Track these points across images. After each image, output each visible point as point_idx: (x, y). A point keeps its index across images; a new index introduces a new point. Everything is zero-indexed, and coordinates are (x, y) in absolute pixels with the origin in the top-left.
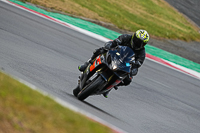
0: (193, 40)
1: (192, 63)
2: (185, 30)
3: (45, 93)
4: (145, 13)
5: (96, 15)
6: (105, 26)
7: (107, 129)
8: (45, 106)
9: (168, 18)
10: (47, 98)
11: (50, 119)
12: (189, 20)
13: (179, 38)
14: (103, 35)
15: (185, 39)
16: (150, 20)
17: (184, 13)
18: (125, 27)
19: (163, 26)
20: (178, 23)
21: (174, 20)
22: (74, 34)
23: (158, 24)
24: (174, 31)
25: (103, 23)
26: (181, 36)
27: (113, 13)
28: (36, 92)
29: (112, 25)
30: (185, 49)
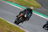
0: (38, 7)
1: (38, 13)
2: (37, 5)
3: (4, 20)
4: (27, 1)
5: (16, 1)
6: (18, 4)
7: (19, 28)
8: (4, 23)
9: (33, 2)
10: (5, 21)
11: (6, 26)
12: (38, 3)
13: (35, 7)
14: (18, 6)
15: (37, 7)
16: (29, 3)
17: (37, 1)
18: (23, 4)
19: (32, 4)
20: (35, 4)
21: (34, 3)
22: (11, 6)
23: (31, 4)
24: (34, 5)
25: (18, 3)
26: (36, 6)
27: (20, 1)
28: (2, 19)
29: (20, 4)
30: (37, 9)
